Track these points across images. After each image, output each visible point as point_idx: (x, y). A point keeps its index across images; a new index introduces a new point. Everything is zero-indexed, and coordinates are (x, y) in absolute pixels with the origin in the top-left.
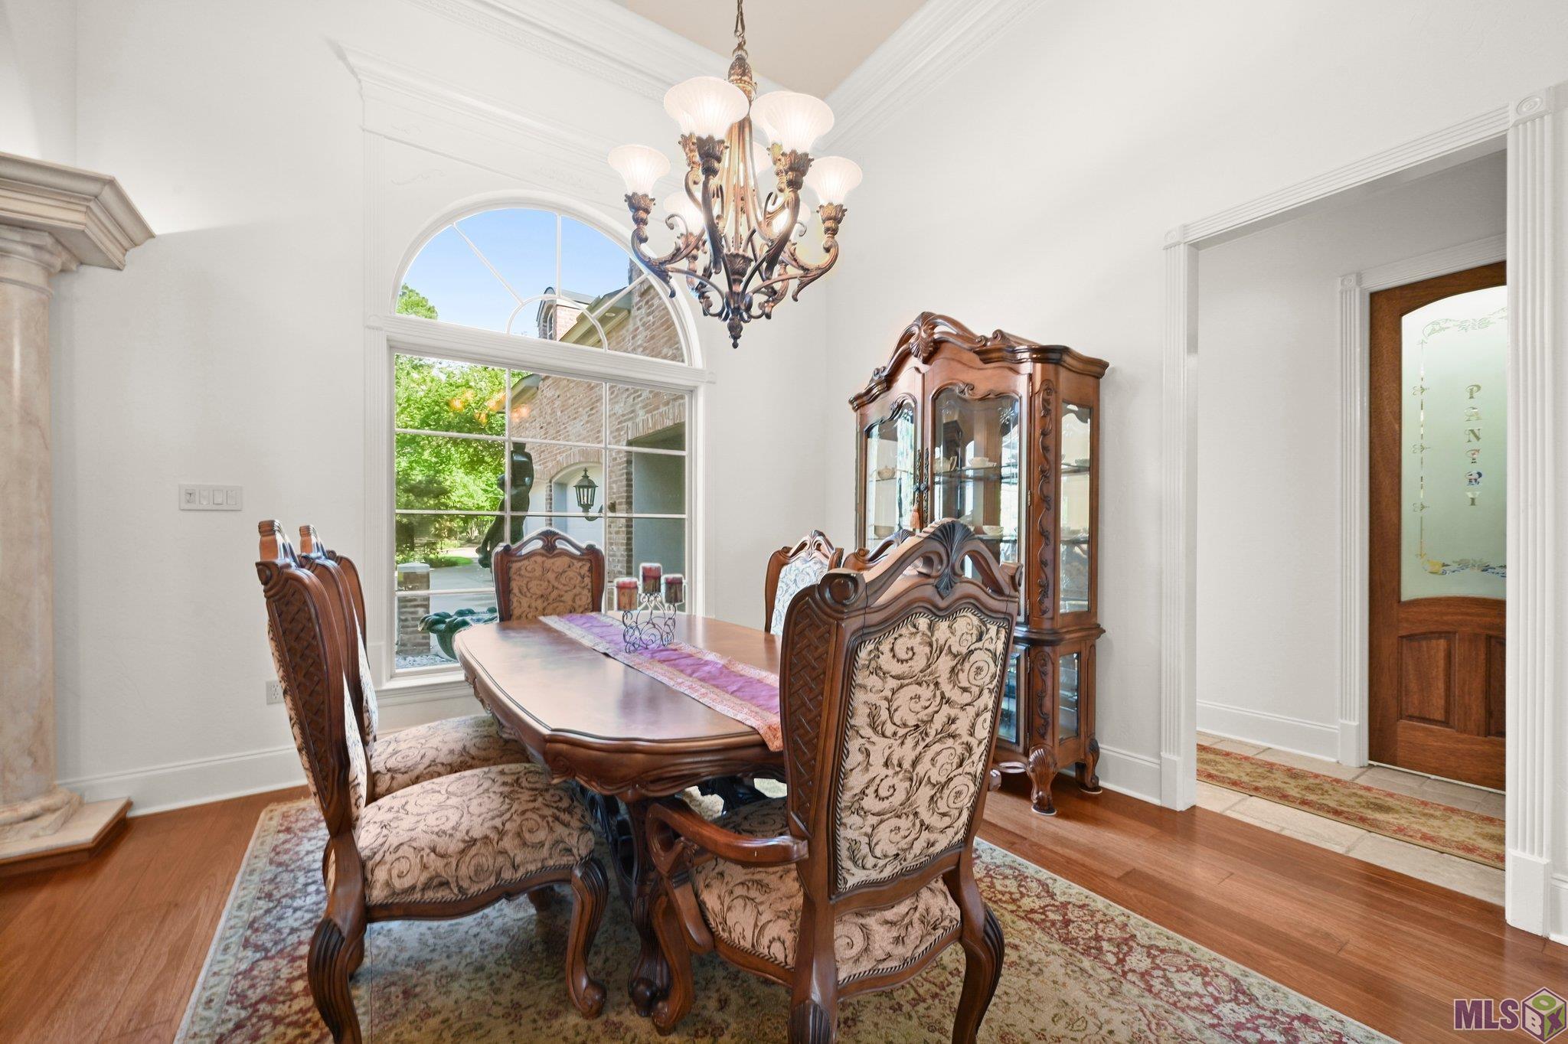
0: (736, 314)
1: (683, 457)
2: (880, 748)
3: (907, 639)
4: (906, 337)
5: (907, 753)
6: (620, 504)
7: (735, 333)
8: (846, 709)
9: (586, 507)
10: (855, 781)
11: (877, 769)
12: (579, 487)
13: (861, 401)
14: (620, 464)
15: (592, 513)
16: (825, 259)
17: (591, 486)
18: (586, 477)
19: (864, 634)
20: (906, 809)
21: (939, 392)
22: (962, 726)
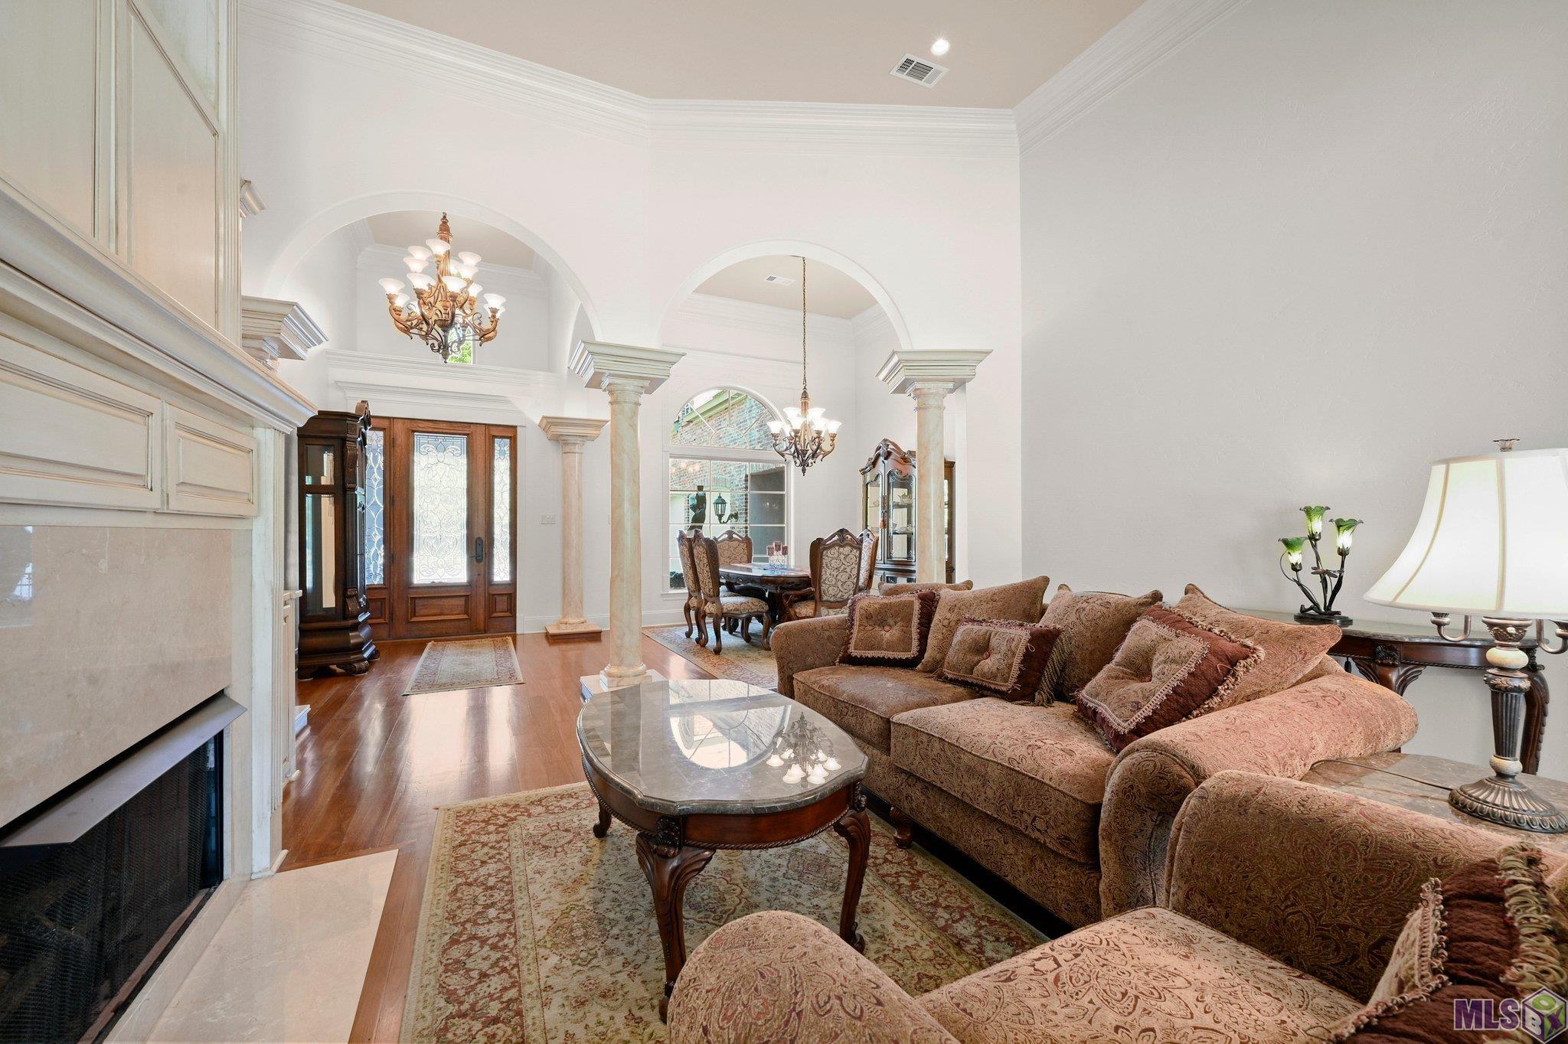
0: (804, 465)
1: (783, 495)
2: (828, 571)
3: (833, 551)
4: (879, 448)
5: (835, 573)
6: (741, 514)
7: (804, 471)
8: (821, 563)
9: (720, 517)
10: (824, 577)
11: (828, 575)
12: (717, 503)
13: (864, 472)
14: (740, 489)
15: (724, 519)
16: (829, 450)
17: (723, 502)
18: (720, 497)
19: (824, 549)
20: (835, 585)
21: (890, 472)
22: (848, 570)
